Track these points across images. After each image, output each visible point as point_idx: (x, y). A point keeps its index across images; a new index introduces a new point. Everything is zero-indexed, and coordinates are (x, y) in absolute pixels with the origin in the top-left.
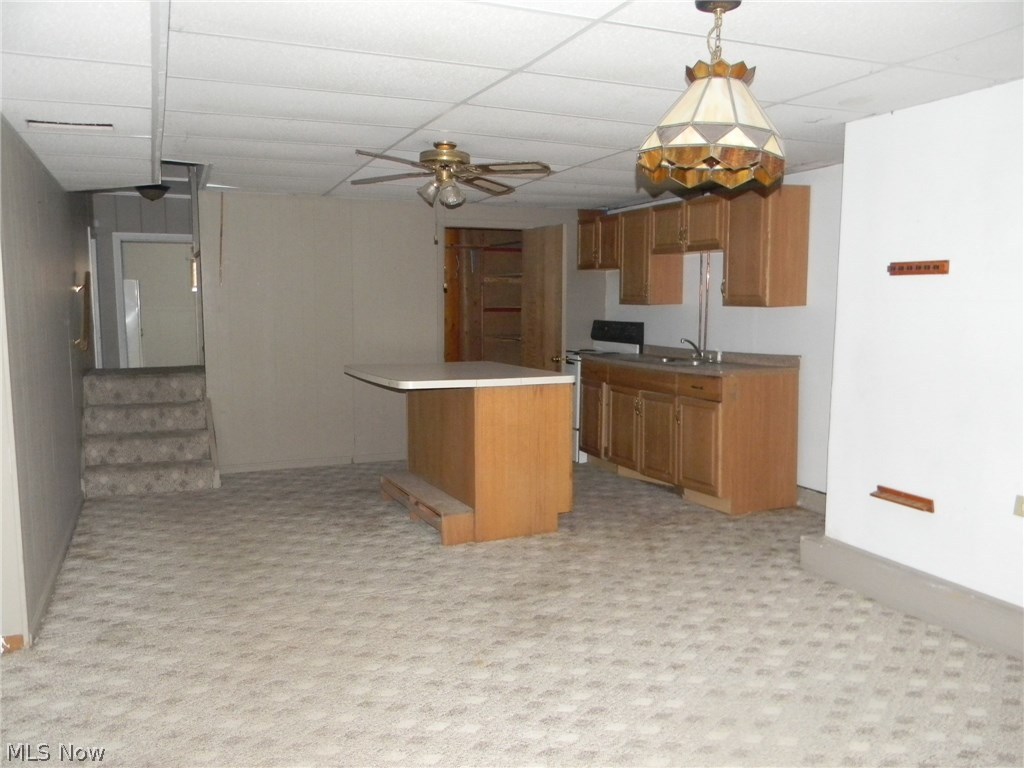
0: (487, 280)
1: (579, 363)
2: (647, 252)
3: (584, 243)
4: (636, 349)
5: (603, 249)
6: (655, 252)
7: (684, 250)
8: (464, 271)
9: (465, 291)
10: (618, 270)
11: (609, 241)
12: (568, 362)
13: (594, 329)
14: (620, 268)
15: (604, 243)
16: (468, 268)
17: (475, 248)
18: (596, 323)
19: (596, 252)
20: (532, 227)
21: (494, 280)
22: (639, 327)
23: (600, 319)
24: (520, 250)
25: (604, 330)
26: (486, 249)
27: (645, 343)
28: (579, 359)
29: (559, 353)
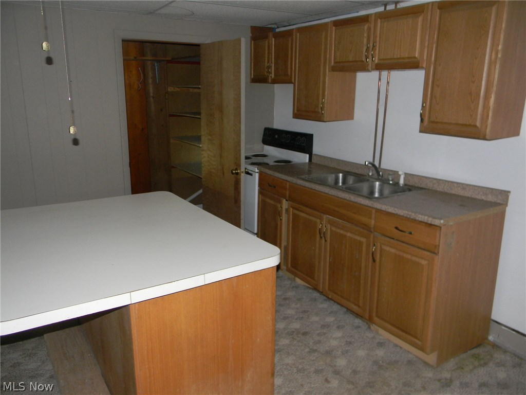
0: (170, 89)
1: (257, 175)
2: (325, 69)
3: (257, 58)
4: (305, 158)
5: (276, 64)
6: (333, 69)
7: (370, 68)
8: (150, 81)
9: (152, 99)
10: (292, 85)
11: (282, 56)
12: (247, 173)
13: (264, 135)
14: (294, 84)
15: (277, 58)
16: (154, 78)
17: (158, 61)
18: (267, 130)
19: (269, 67)
20: (208, 41)
21: (177, 89)
22: (309, 138)
23: (270, 126)
24: (199, 63)
25: (274, 137)
26: (168, 62)
27: (314, 153)
28: (257, 171)
29: (238, 166)
